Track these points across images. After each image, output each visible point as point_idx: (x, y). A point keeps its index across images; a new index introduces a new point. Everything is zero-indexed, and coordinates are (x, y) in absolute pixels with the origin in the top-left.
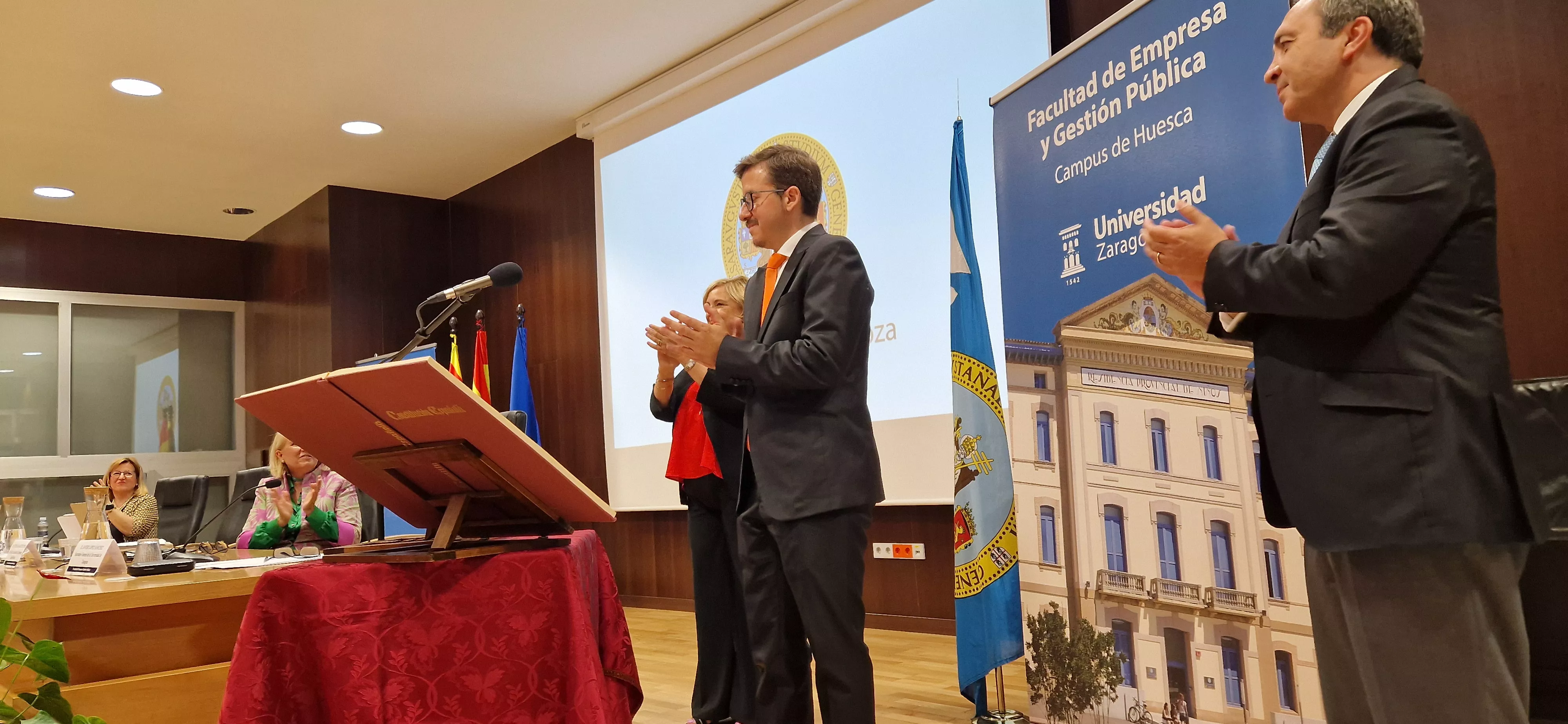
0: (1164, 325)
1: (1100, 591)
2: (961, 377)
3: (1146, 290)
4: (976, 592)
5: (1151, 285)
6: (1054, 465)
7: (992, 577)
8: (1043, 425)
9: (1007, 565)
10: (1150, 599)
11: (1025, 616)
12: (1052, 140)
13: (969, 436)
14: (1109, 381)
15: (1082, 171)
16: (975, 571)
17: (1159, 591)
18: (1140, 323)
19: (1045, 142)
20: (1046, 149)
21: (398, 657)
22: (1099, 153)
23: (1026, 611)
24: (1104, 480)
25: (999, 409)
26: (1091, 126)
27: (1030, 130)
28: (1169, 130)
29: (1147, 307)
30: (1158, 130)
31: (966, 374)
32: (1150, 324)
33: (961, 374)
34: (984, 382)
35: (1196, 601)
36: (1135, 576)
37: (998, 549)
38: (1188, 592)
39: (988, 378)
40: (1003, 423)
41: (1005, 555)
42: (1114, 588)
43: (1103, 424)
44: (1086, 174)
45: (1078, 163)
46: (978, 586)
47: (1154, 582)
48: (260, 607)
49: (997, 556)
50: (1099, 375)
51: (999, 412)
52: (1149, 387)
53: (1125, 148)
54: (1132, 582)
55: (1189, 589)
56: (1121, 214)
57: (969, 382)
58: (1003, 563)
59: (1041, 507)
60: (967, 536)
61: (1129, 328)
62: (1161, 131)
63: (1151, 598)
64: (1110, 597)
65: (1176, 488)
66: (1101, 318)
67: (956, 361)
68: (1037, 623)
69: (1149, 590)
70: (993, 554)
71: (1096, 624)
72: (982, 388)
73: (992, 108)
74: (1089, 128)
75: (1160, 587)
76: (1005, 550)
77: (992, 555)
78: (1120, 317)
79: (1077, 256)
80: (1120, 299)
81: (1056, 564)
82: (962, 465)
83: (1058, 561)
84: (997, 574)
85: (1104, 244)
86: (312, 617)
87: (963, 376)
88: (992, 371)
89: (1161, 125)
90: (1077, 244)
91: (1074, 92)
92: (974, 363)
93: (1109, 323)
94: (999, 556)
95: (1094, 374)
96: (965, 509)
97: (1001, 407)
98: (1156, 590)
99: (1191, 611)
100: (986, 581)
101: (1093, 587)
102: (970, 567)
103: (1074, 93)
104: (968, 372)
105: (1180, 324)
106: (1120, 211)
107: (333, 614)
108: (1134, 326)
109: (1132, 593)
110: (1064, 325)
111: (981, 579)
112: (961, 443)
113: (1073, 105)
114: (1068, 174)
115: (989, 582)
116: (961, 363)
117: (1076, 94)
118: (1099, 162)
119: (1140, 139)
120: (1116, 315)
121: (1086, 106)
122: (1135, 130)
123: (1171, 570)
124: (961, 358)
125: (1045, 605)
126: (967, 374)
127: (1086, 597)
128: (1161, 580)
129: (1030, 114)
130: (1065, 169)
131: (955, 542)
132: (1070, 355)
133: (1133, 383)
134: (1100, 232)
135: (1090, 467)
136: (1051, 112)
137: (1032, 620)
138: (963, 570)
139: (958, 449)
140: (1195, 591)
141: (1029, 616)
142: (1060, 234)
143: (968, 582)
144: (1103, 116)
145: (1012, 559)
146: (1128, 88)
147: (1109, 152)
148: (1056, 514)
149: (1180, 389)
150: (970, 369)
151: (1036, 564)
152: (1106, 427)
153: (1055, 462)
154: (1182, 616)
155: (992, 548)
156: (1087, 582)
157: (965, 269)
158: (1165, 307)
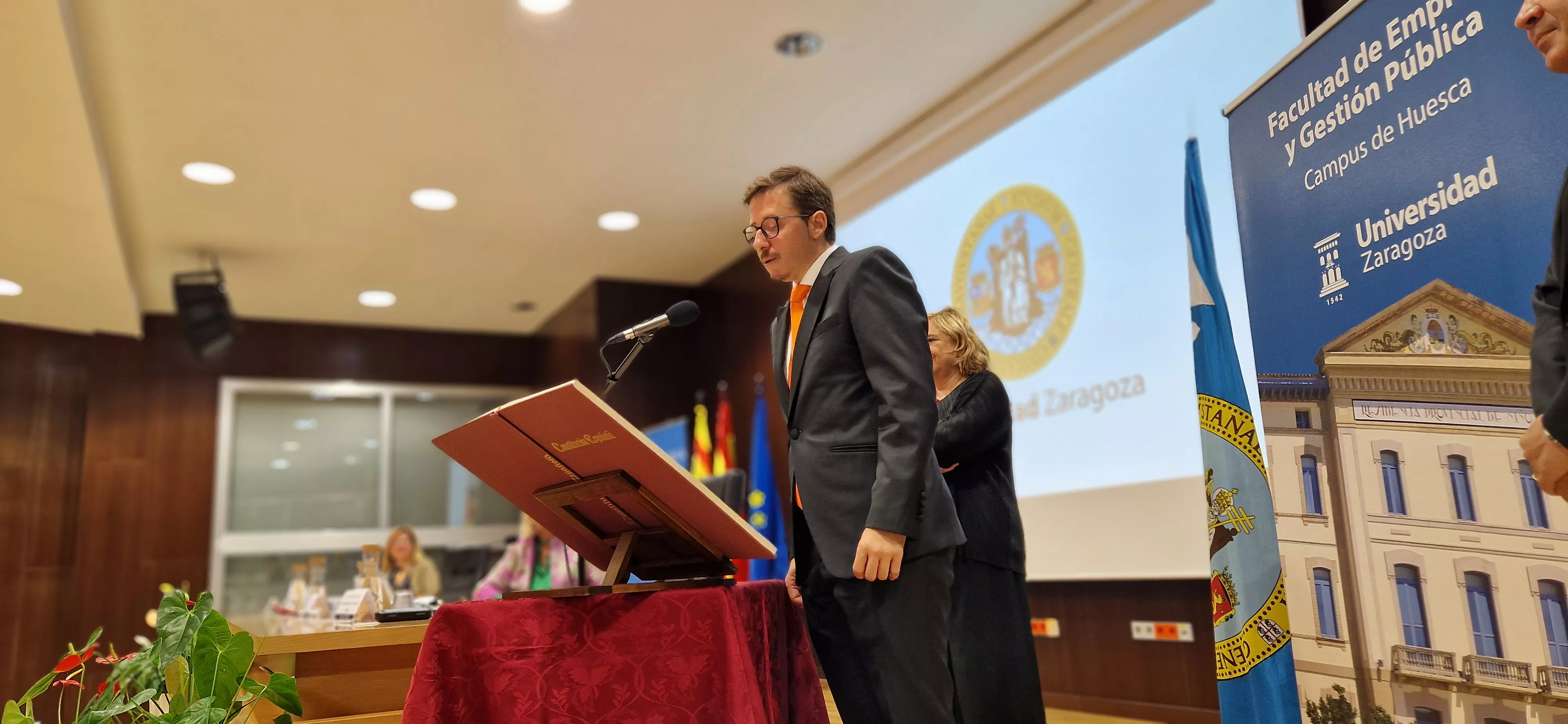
0: (1456, 340)
1: (1396, 672)
2: (1209, 423)
3: (1428, 300)
4: (1242, 673)
5: (1434, 294)
6: (1326, 518)
7: (1261, 655)
8: (1310, 472)
9: (1279, 641)
10: (1463, 682)
11: (1303, 701)
12: (1298, 143)
13: (1223, 490)
14: (1388, 414)
15: (1337, 172)
16: (1239, 648)
17: (1475, 671)
18: (1424, 341)
19: (1291, 147)
20: (1291, 153)
21: (560, 696)
22: (1356, 148)
23: (1303, 695)
24: (1392, 534)
25: (1258, 457)
26: (1344, 119)
27: (1272, 135)
28: (1442, 109)
29: (1431, 321)
30: (1428, 110)
31: (1215, 419)
32: (1437, 341)
33: (1210, 418)
34: (1238, 427)
35: (1526, 684)
36: (1441, 653)
37: (1267, 622)
38: (1514, 673)
39: (1243, 422)
40: (1264, 474)
41: (1275, 629)
42: (1415, 667)
43: (1385, 466)
44: (1342, 175)
45: (1331, 164)
46: (1244, 665)
47: (1466, 659)
48: (435, 639)
49: (1266, 630)
50: (1376, 407)
51: (1259, 461)
52: (1441, 417)
53: (1389, 137)
54: (1439, 660)
55: (1515, 668)
56: (1390, 214)
57: (1219, 427)
58: (1274, 639)
59: (1314, 569)
60: (1227, 606)
61: (1409, 347)
62: (1432, 111)
63: (1464, 680)
64: (1410, 679)
65: (1488, 541)
66: (1374, 340)
67: (1203, 405)
68: (1319, 711)
69: (1461, 670)
70: (1261, 628)
71: (1395, 713)
72: (1236, 434)
73: (1227, 119)
74: (1342, 121)
75: (1476, 667)
76: (1276, 624)
77: (1259, 629)
78: (1397, 337)
79: (1338, 270)
80: (1396, 315)
81: (1337, 638)
82: (1217, 523)
83: (1340, 635)
84: (1266, 651)
85: (1370, 252)
86: (481, 651)
87: (1212, 421)
88: (1248, 414)
89: (1432, 103)
90: (1336, 256)
91: (1321, 84)
92: (1224, 406)
93: (1383, 344)
94: (1269, 631)
95: (1368, 407)
96: (1223, 575)
97: (1260, 455)
98: (1471, 670)
99: (1520, 696)
100: (1253, 660)
101: (1387, 667)
102: (1233, 643)
103: (1321, 86)
104: (1218, 416)
105: (1476, 337)
106: (1387, 212)
107: (500, 649)
108: (1417, 345)
109: (1439, 674)
110: (1328, 351)
111: (1247, 657)
112: (1214, 497)
113: (1320, 99)
114: (1320, 177)
115: (1258, 661)
116: (1209, 407)
117: (1324, 86)
118: (1357, 159)
119: (1406, 125)
120: (1391, 334)
121: (1337, 97)
122: (1399, 115)
123: (1489, 645)
124: (1209, 400)
125: (1327, 690)
126: (1217, 418)
127: (1379, 679)
128: (1476, 657)
129: (1270, 117)
130: (1316, 173)
131: (1214, 614)
132: (1337, 386)
133: (1422, 414)
134: (1365, 239)
135: (1373, 518)
136: (1295, 112)
137: (1312, 706)
138: (1224, 647)
139: (1210, 505)
140: (1523, 671)
141: (1308, 703)
142: (1315, 247)
143: (1232, 660)
144: (1358, 106)
145: (1285, 634)
146: (1387, 69)
147: (1368, 146)
148: (1333, 577)
149: (1483, 417)
150: (1220, 412)
151: (1313, 639)
152: (1389, 470)
153: (1328, 515)
154: (1507, 703)
155: (1259, 621)
156: (1380, 660)
157: (1207, 300)
158: (1454, 318)
